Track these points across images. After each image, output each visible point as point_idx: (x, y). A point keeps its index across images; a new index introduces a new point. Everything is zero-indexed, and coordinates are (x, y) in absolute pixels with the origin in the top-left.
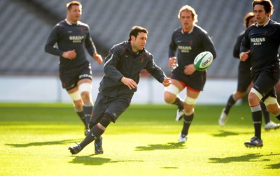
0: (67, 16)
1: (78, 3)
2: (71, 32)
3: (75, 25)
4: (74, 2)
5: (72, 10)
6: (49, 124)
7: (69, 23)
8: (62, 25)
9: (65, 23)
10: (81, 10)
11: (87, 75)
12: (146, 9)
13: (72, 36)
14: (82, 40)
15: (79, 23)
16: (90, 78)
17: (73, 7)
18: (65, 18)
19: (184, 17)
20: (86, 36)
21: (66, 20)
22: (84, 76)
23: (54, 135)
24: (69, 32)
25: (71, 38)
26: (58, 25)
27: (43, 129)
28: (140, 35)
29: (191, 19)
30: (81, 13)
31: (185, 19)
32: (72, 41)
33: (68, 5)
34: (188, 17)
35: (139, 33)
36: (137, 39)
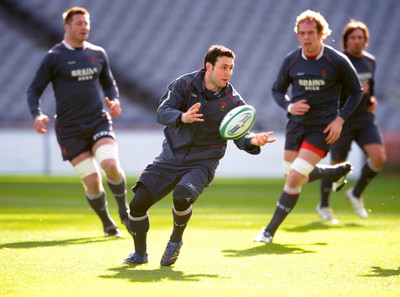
0: (66, 36)
1: (82, 10)
2: (73, 62)
3: (79, 49)
4: (76, 9)
5: (73, 23)
6: (28, 213)
7: (69, 47)
8: (57, 52)
9: (63, 48)
10: (88, 21)
11: (106, 133)
12: (198, 12)
13: (76, 69)
14: (94, 75)
15: (86, 45)
16: (111, 137)
17: (75, 17)
18: (62, 39)
19: (303, 33)
20: (101, 67)
21: (64, 42)
22: (102, 134)
23: (38, 232)
24: (70, 63)
25: (74, 73)
26: (50, 51)
27: (19, 221)
28: (221, 61)
29: (316, 35)
30: (88, 27)
31: (306, 36)
32: (77, 77)
33: (65, 15)
34: (310, 33)
35: (219, 58)
36: (216, 68)
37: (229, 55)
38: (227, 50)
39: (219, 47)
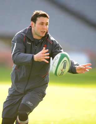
35: (38, 18)
36: (36, 25)
37: (44, 16)
38: (43, 13)
39: (38, 12)
